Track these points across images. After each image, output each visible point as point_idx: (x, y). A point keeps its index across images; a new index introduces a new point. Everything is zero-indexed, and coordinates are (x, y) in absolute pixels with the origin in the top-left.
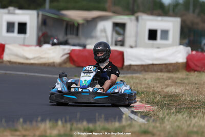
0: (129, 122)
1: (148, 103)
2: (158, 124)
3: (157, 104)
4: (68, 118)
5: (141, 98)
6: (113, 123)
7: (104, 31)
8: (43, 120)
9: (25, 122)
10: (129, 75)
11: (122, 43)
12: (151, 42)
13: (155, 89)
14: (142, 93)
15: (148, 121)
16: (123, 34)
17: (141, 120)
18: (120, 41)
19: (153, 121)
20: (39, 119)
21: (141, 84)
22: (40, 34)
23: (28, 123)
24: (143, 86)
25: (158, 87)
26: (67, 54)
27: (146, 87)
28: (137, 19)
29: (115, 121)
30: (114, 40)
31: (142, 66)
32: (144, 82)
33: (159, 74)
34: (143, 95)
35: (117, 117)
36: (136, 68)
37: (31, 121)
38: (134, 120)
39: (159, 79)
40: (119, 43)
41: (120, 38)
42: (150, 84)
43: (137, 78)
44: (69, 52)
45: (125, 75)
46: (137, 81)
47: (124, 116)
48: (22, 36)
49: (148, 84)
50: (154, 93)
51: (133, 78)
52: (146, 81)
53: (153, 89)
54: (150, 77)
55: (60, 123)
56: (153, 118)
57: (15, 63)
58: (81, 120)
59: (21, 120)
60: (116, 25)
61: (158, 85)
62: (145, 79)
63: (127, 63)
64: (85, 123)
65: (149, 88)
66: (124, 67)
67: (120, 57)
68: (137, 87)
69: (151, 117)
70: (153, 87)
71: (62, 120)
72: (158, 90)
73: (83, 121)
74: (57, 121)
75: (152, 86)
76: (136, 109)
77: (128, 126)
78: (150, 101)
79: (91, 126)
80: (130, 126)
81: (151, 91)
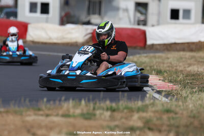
0: (152, 101)
1: (170, 82)
2: (180, 103)
3: (180, 82)
4: (91, 97)
5: (164, 77)
6: (136, 102)
7: (126, 10)
8: (67, 100)
9: (48, 101)
10: (152, 55)
11: (145, 23)
12: (174, 21)
13: (178, 68)
14: (164, 72)
15: (171, 100)
16: (145, 14)
17: (164, 99)
18: (143, 21)
19: (176, 99)
20: (63, 98)
22: (63, 14)
23: (52, 102)
24: (165, 65)
25: (180, 66)
26: (90, 34)
27: (169, 67)
29: (138, 101)
30: (137, 19)
31: (165, 45)
32: (166, 61)
33: (182, 53)
34: (166, 74)
35: (140, 97)
36: (158, 47)
37: (54, 100)
38: (157, 98)
39: (181, 58)
40: (141, 23)
41: (142, 18)
42: (173, 63)
43: (159, 57)
44: (92, 31)
45: (148, 55)
46: (160, 60)
47: (148, 95)
48: (44, 16)
49: (171, 63)
50: (176, 72)
51: (155, 57)
52: (169, 60)
53: (175, 68)
54: (172, 56)
56: (175, 97)
57: (38, 43)
58: (104, 99)
59: (45, 100)
60: (138, 5)
61: (181, 64)
62: (168, 58)
63: (149, 42)
64: (108, 102)
65: (172, 67)
66: (147, 46)
67: (142, 37)
68: (160, 66)
69: (174, 96)
70: (176, 66)
71: (85, 100)
72: (180, 69)
73: (105, 101)
74: (80, 100)
76: (159, 88)
77: (150, 105)
78: (172, 80)
79: (114, 105)
80: (153, 104)
81: (174, 70)
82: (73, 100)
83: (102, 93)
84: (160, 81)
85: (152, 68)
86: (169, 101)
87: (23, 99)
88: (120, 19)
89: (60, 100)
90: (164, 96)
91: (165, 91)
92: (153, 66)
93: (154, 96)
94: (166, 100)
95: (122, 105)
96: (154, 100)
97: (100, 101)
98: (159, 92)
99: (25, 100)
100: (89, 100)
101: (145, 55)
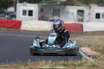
0: (85, 61)
1: (95, 51)
2: (100, 62)
3: (100, 51)
4: (54, 59)
5: (92, 49)
6: (77, 62)
7: (73, 14)
8: (41, 60)
9: (32, 61)
10: (86, 37)
11: (82, 20)
12: (97, 20)
14: (92, 46)
15: (95, 60)
16: (83, 16)
17: (92, 60)
19: (98, 60)
20: (39, 59)
21: (92, 41)
22: (40, 16)
23: (33, 61)
27: (94, 43)
28: (90, 8)
29: (78, 61)
30: (78, 19)
31: (92, 32)
33: (101, 36)
34: (93, 47)
35: (79, 58)
36: (89, 33)
37: (35, 61)
39: (101, 39)
40: (80, 20)
41: (81, 18)
42: (97, 41)
43: (90, 38)
45: (84, 37)
46: (90, 40)
47: (83, 58)
48: (30, 17)
49: (96, 41)
51: (87, 38)
53: (98, 44)
55: (50, 61)
57: (27, 31)
58: (61, 60)
59: (30, 60)
60: (79, 11)
61: (101, 42)
62: (94, 39)
63: (84, 30)
64: (63, 61)
65: (96, 43)
66: (83, 33)
68: (90, 43)
69: (97, 58)
73: (62, 61)
74: (48, 60)
75: (98, 42)
76: (89, 54)
77: (85, 63)
78: (96, 50)
79: (66, 63)
80: (86, 62)
81: (97, 45)
82: (45, 60)
83: (59, 57)
84: (90, 51)
85: (86, 44)
86: (94, 61)
87: (18, 60)
88: (70, 19)
89: (38, 61)
90: (92, 58)
91: (93, 56)
92: (87, 43)
93: (87, 58)
94: (93, 60)
95: (70, 63)
96: (87, 60)
97: (58, 61)
98: (89, 56)
99: (19, 61)
100: (53, 60)
101: (82, 37)
